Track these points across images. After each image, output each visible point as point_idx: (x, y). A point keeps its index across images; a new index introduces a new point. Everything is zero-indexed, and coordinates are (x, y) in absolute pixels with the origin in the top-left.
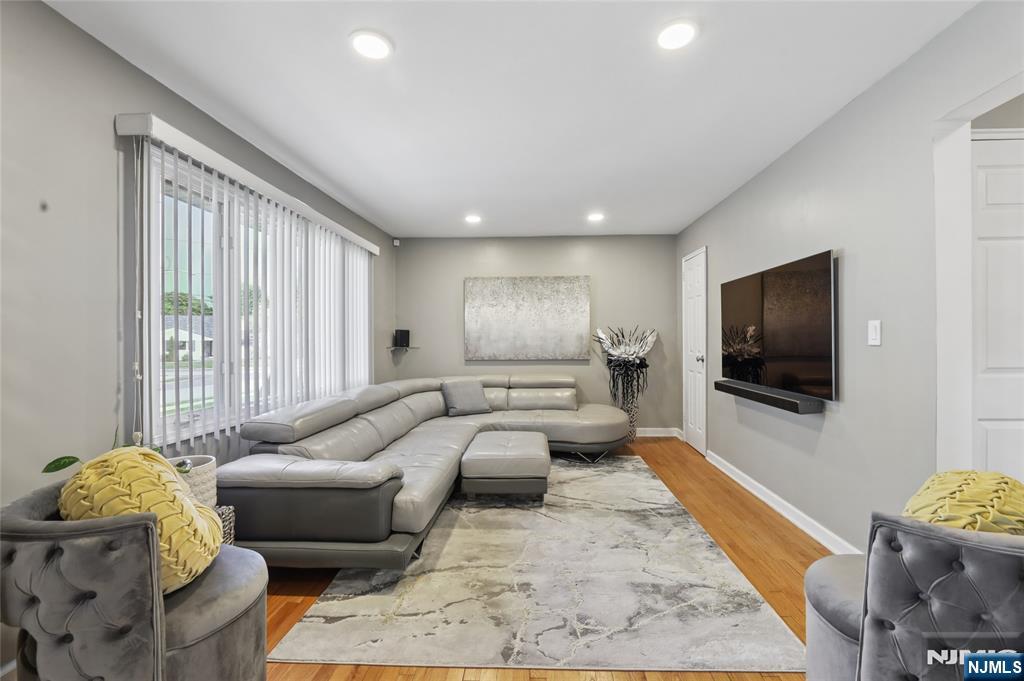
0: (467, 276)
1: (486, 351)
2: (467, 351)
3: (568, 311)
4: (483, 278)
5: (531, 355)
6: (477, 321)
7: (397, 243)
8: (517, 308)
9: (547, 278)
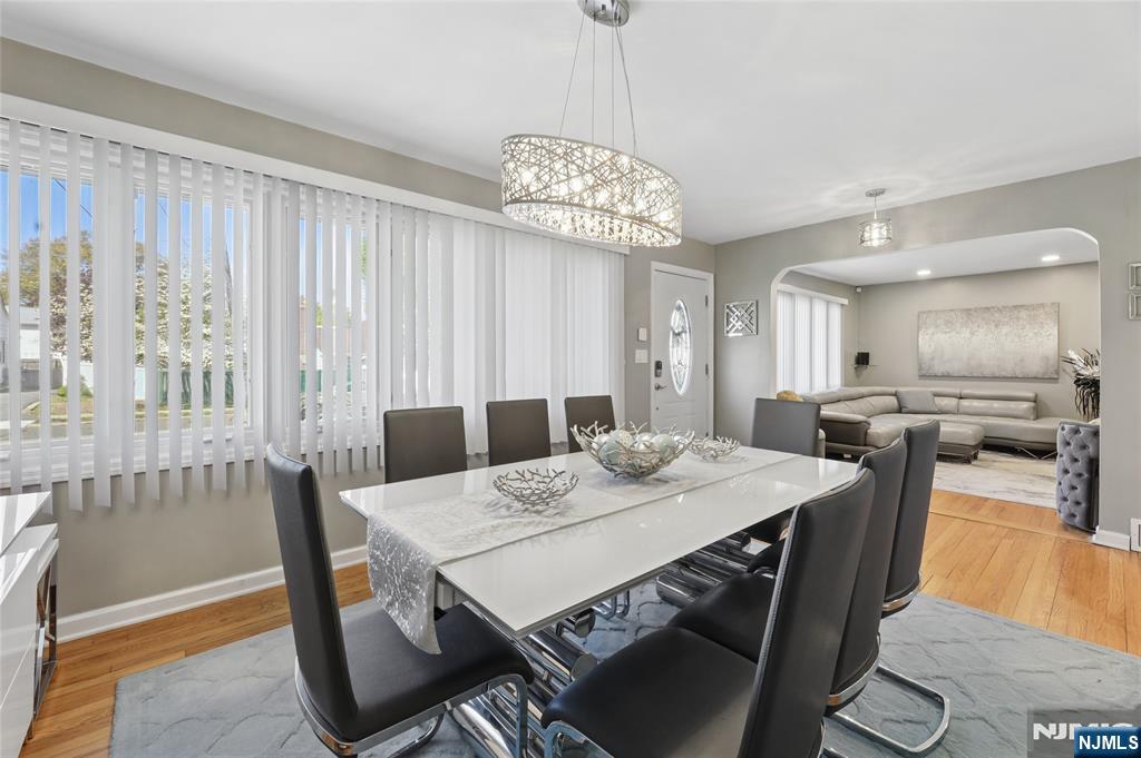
0: (921, 310)
1: (939, 369)
2: (920, 368)
3: (1031, 335)
4: (937, 311)
5: (987, 373)
6: (930, 346)
7: (859, 290)
8: (972, 333)
9: (1005, 307)
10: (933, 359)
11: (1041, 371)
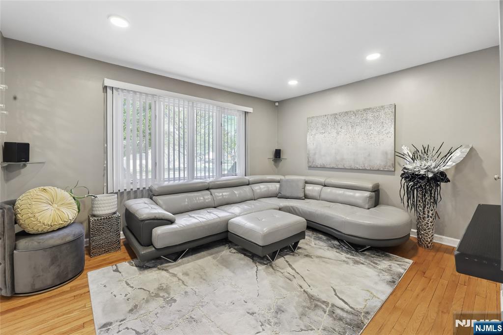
0: (308, 117)
1: (319, 162)
2: (309, 162)
3: (375, 133)
4: (317, 117)
5: (347, 166)
6: (313, 144)
7: (277, 104)
8: (338, 133)
9: (358, 111)
10: (315, 154)
11: (383, 164)
